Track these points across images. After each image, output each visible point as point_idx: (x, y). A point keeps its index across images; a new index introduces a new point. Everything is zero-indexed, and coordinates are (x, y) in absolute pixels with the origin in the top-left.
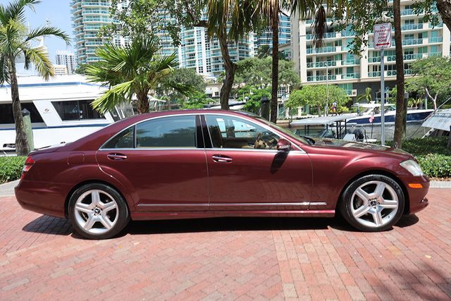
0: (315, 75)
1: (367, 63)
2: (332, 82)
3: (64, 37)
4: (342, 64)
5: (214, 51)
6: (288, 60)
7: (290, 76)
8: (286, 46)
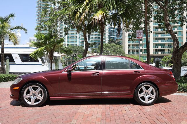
0: (131, 51)
1: (153, 48)
2: (138, 55)
3: (25, 30)
4: (142, 48)
5: (91, 40)
6: (120, 45)
7: (121, 51)
8: (120, 40)
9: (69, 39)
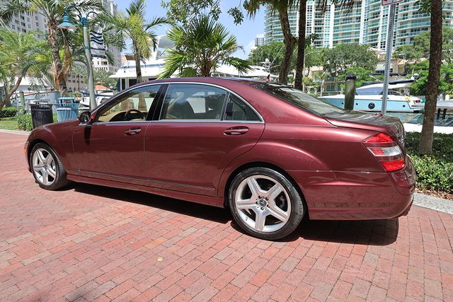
9: (338, 27)
